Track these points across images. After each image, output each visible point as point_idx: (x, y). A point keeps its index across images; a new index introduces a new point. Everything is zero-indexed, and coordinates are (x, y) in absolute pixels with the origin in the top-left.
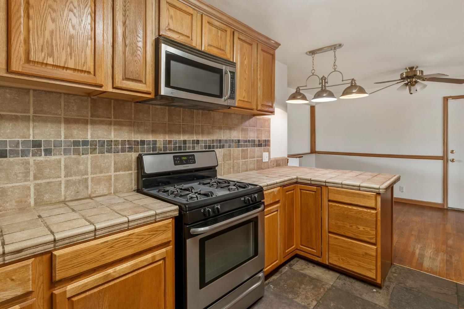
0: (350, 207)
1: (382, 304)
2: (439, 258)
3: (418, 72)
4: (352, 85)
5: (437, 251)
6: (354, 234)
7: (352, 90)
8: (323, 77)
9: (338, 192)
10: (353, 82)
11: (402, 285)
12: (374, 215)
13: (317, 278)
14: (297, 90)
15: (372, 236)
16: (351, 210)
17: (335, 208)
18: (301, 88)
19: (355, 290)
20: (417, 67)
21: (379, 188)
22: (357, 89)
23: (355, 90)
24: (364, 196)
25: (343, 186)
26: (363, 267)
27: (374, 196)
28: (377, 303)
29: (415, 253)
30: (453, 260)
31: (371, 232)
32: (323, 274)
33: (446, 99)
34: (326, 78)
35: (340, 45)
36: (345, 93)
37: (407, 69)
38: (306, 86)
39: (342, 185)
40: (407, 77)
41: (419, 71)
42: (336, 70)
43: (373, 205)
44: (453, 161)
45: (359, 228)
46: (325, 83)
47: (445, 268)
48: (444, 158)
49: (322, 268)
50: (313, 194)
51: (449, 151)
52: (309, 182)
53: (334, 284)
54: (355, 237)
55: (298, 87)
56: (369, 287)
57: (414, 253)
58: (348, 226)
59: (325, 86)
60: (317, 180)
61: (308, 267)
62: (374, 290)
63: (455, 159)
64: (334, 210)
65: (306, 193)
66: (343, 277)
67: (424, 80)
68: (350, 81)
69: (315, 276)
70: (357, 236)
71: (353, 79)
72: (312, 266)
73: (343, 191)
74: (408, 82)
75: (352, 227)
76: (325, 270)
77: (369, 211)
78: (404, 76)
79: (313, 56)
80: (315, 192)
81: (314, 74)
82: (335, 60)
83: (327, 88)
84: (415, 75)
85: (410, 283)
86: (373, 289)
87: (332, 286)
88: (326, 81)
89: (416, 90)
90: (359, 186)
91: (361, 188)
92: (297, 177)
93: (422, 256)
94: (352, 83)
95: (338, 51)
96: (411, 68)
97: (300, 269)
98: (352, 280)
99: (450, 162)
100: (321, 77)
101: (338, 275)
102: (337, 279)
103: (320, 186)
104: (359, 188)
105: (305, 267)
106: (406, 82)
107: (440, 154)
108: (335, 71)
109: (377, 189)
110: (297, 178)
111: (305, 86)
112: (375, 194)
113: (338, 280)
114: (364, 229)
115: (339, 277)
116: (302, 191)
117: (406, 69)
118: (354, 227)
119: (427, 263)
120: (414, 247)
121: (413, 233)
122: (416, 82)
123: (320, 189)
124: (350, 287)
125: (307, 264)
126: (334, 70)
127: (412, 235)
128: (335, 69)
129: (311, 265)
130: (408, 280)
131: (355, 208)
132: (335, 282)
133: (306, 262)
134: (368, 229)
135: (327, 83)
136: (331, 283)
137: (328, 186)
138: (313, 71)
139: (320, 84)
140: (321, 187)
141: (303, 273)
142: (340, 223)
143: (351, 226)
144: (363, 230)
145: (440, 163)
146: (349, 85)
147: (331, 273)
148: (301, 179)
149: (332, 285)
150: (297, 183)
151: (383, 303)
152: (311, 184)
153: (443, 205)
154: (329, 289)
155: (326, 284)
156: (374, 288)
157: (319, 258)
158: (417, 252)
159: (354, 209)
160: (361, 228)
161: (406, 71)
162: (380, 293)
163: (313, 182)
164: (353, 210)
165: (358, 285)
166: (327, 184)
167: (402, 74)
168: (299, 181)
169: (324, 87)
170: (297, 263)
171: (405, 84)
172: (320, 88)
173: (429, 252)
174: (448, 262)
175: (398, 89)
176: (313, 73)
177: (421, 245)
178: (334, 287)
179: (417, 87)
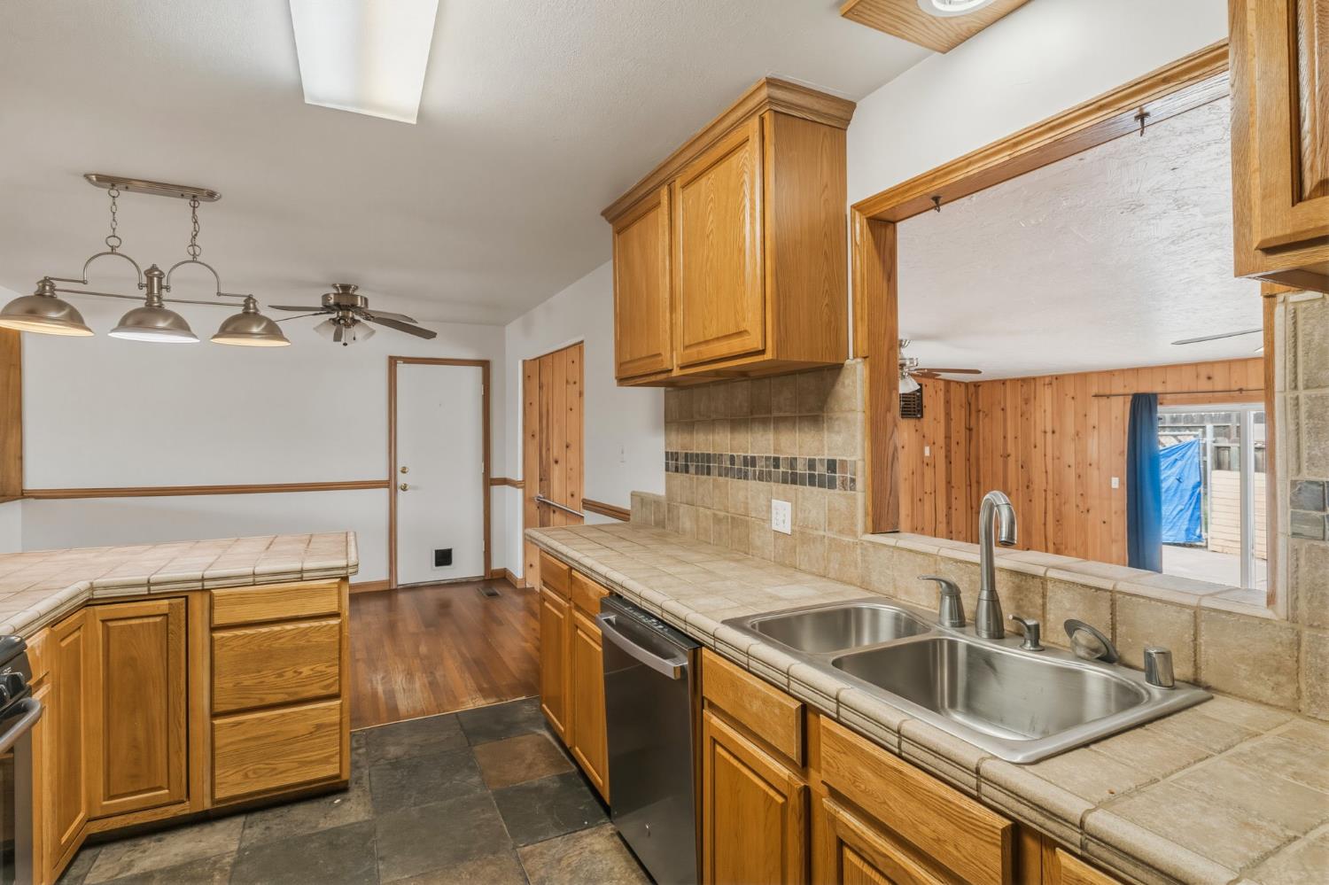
0: (276, 628)
1: (363, 816)
2: (418, 685)
3: (359, 299)
4: (246, 313)
5: (410, 675)
6: (286, 693)
7: (250, 326)
8: (154, 268)
9: (243, 599)
10: (252, 305)
11: (382, 761)
12: (337, 628)
13: (188, 860)
14: (44, 287)
15: (331, 680)
16: (277, 636)
17: (234, 643)
18: (59, 285)
19: (297, 826)
20: (356, 288)
21: (347, 565)
22: (263, 326)
23: (259, 326)
24: (314, 592)
25: (257, 579)
26: (311, 762)
27: (336, 586)
28: (352, 820)
29: (377, 692)
30: (438, 677)
31: (329, 670)
32: (200, 841)
33: (393, 361)
34: (162, 273)
35: (211, 195)
36: (229, 329)
37: (337, 288)
38: (84, 282)
39: (255, 579)
40: (338, 307)
41: (361, 297)
42: (199, 259)
43: (334, 608)
44: (404, 489)
45: (301, 673)
46: (160, 287)
47: (432, 699)
48: (390, 484)
49: (188, 830)
50: (155, 623)
51: (399, 468)
52: (144, 591)
53: (244, 844)
54: (291, 699)
55: (46, 281)
56: (324, 803)
57: (375, 694)
58: (272, 679)
59: (159, 297)
60: (174, 579)
61: (144, 852)
62: (338, 801)
63: (410, 484)
64: (232, 649)
65: (131, 626)
66: (257, 816)
67: (367, 319)
68: (241, 301)
69: (179, 858)
70: (296, 693)
71: (250, 297)
72: (155, 842)
73: (258, 593)
74: (338, 316)
75: (283, 676)
76: (202, 829)
77: (324, 623)
78: (332, 301)
79: (114, 193)
80: (166, 615)
81: (118, 250)
82: (195, 230)
83: (168, 306)
84: (354, 306)
85: (393, 751)
86: (332, 802)
87: (240, 851)
88: (164, 283)
89: (354, 339)
90: (302, 571)
91: (305, 575)
92: (91, 584)
93: (391, 694)
94: (246, 306)
95: (204, 208)
96: (345, 288)
97: (117, 869)
98: (278, 811)
99: (400, 491)
100: (145, 267)
101: (240, 820)
102: (243, 832)
103: (185, 596)
104: (299, 576)
105: (132, 858)
106: (334, 316)
107: (384, 476)
108: (193, 261)
109: (342, 568)
110: (92, 588)
111: (80, 282)
112: (337, 580)
113: (247, 831)
114: (312, 670)
115: (245, 823)
116: (110, 624)
117: (334, 286)
118: (289, 674)
119: (403, 704)
120: (371, 681)
121: (358, 656)
122: (355, 322)
123: (184, 602)
124: (283, 826)
125: (132, 848)
126: (191, 258)
127: (358, 660)
128: (194, 255)
129: (148, 844)
130: (387, 748)
131: (289, 627)
132: (241, 840)
133: (128, 843)
134: (321, 667)
135: (167, 288)
136: (234, 847)
137: (209, 590)
138: (114, 242)
139: (141, 286)
140: (187, 597)
141: (136, 875)
142: (247, 680)
143: (280, 675)
144: (311, 672)
145: (383, 493)
146: (239, 311)
147: (220, 825)
148: (106, 588)
149: (239, 848)
150: (89, 603)
151: (363, 814)
152: (149, 594)
153: (390, 582)
154: (235, 864)
155: (222, 856)
156: (335, 797)
157: (182, 805)
158: (380, 689)
159: (288, 631)
160: (306, 671)
161: (336, 292)
162: (349, 800)
163: (154, 589)
164: (287, 634)
165: (300, 812)
166: (208, 585)
167: (326, 297)
168: (99, 594)
169: (156, 299)
170: (97, 863)
171: (333, 319)
172: (144, 299)
173: (399, 681)
174: (433, 685)
175: (316, 329)
176: (113, 248)
177: (382, 675)
178: (245, 850)
179: (356, 330)
